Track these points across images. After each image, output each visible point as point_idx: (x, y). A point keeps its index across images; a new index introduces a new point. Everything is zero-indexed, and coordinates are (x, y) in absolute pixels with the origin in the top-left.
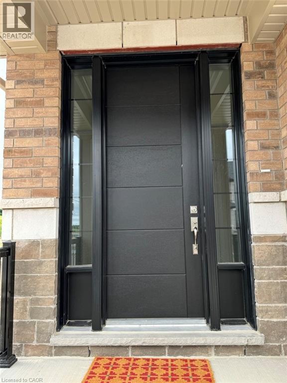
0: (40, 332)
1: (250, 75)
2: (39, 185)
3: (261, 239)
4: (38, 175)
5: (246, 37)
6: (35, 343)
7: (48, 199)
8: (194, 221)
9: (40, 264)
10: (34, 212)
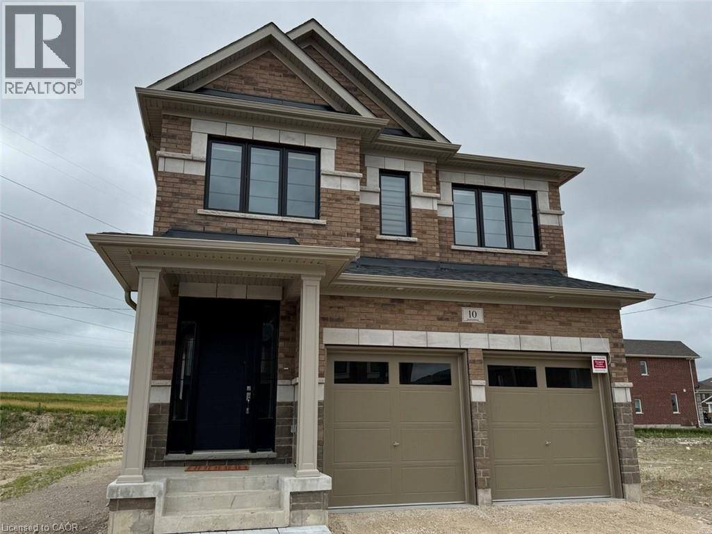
0: (157, 454)
1: (283, 318)
2: (162, 372)
3: (281, 404)
4: (161, 367)
5: (283, 298)
6: (154, 460)
7: (168, 381)
8: (249, 394)
9: (160, 417)
10: (158, 388)
